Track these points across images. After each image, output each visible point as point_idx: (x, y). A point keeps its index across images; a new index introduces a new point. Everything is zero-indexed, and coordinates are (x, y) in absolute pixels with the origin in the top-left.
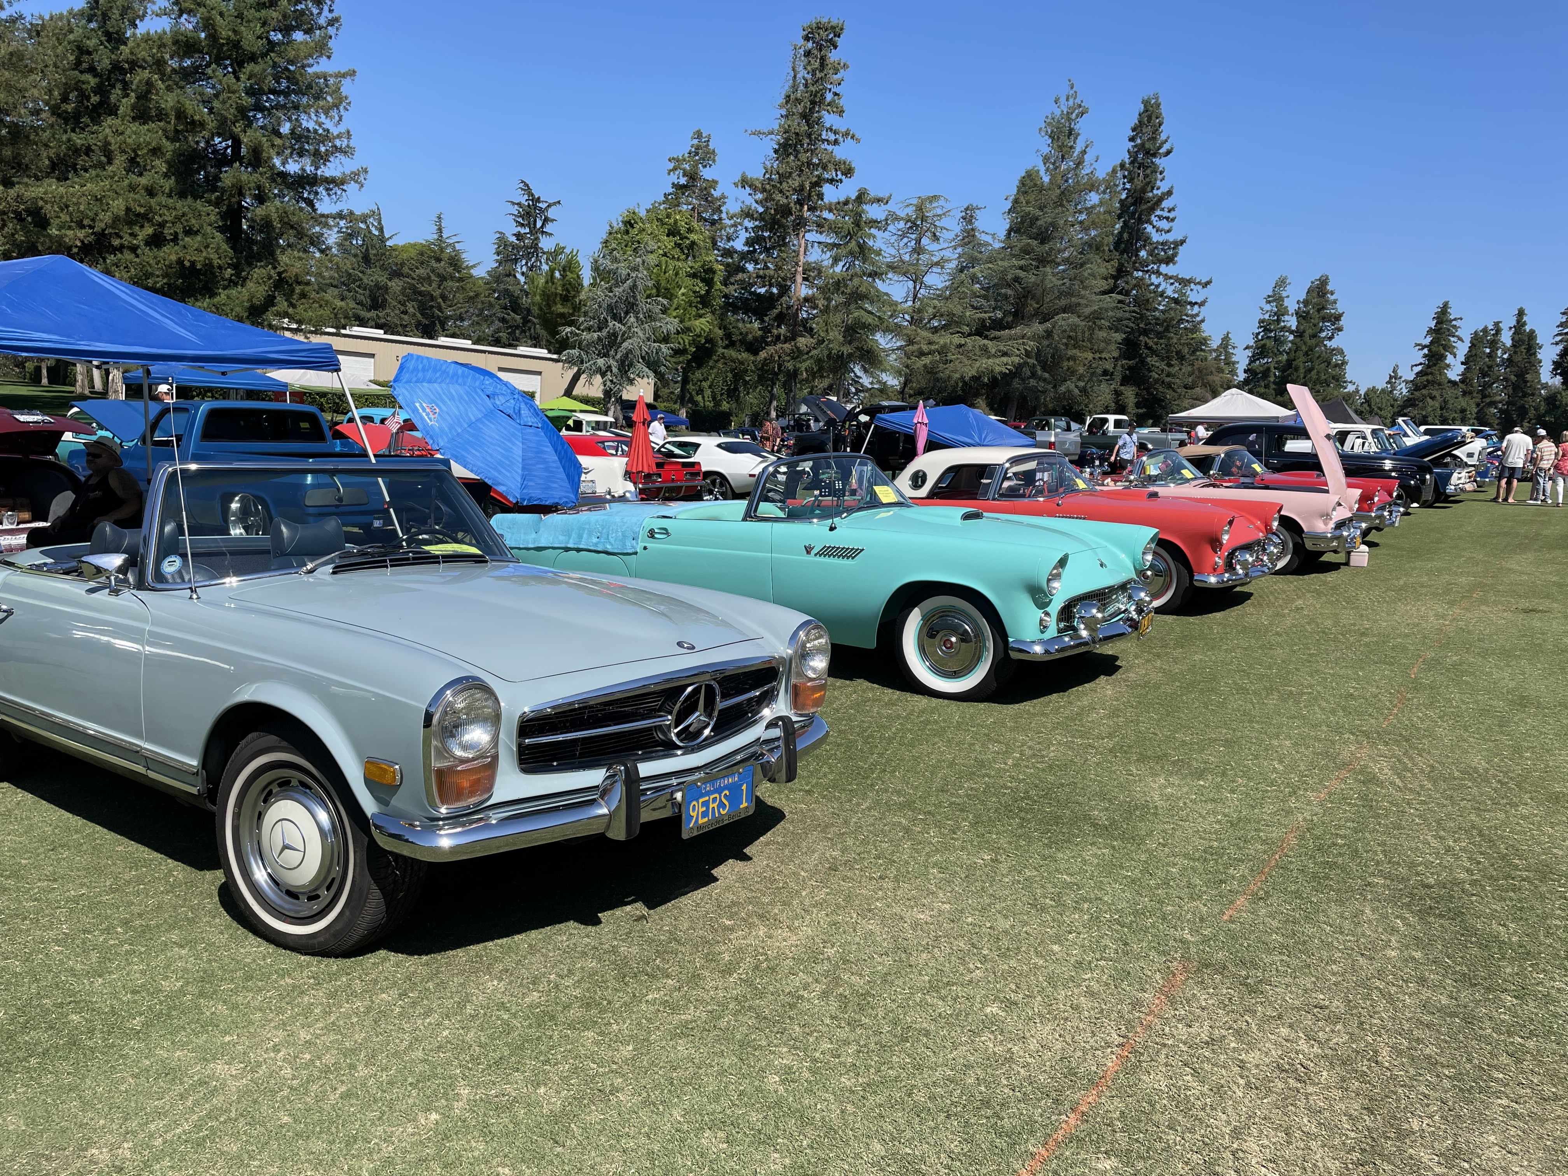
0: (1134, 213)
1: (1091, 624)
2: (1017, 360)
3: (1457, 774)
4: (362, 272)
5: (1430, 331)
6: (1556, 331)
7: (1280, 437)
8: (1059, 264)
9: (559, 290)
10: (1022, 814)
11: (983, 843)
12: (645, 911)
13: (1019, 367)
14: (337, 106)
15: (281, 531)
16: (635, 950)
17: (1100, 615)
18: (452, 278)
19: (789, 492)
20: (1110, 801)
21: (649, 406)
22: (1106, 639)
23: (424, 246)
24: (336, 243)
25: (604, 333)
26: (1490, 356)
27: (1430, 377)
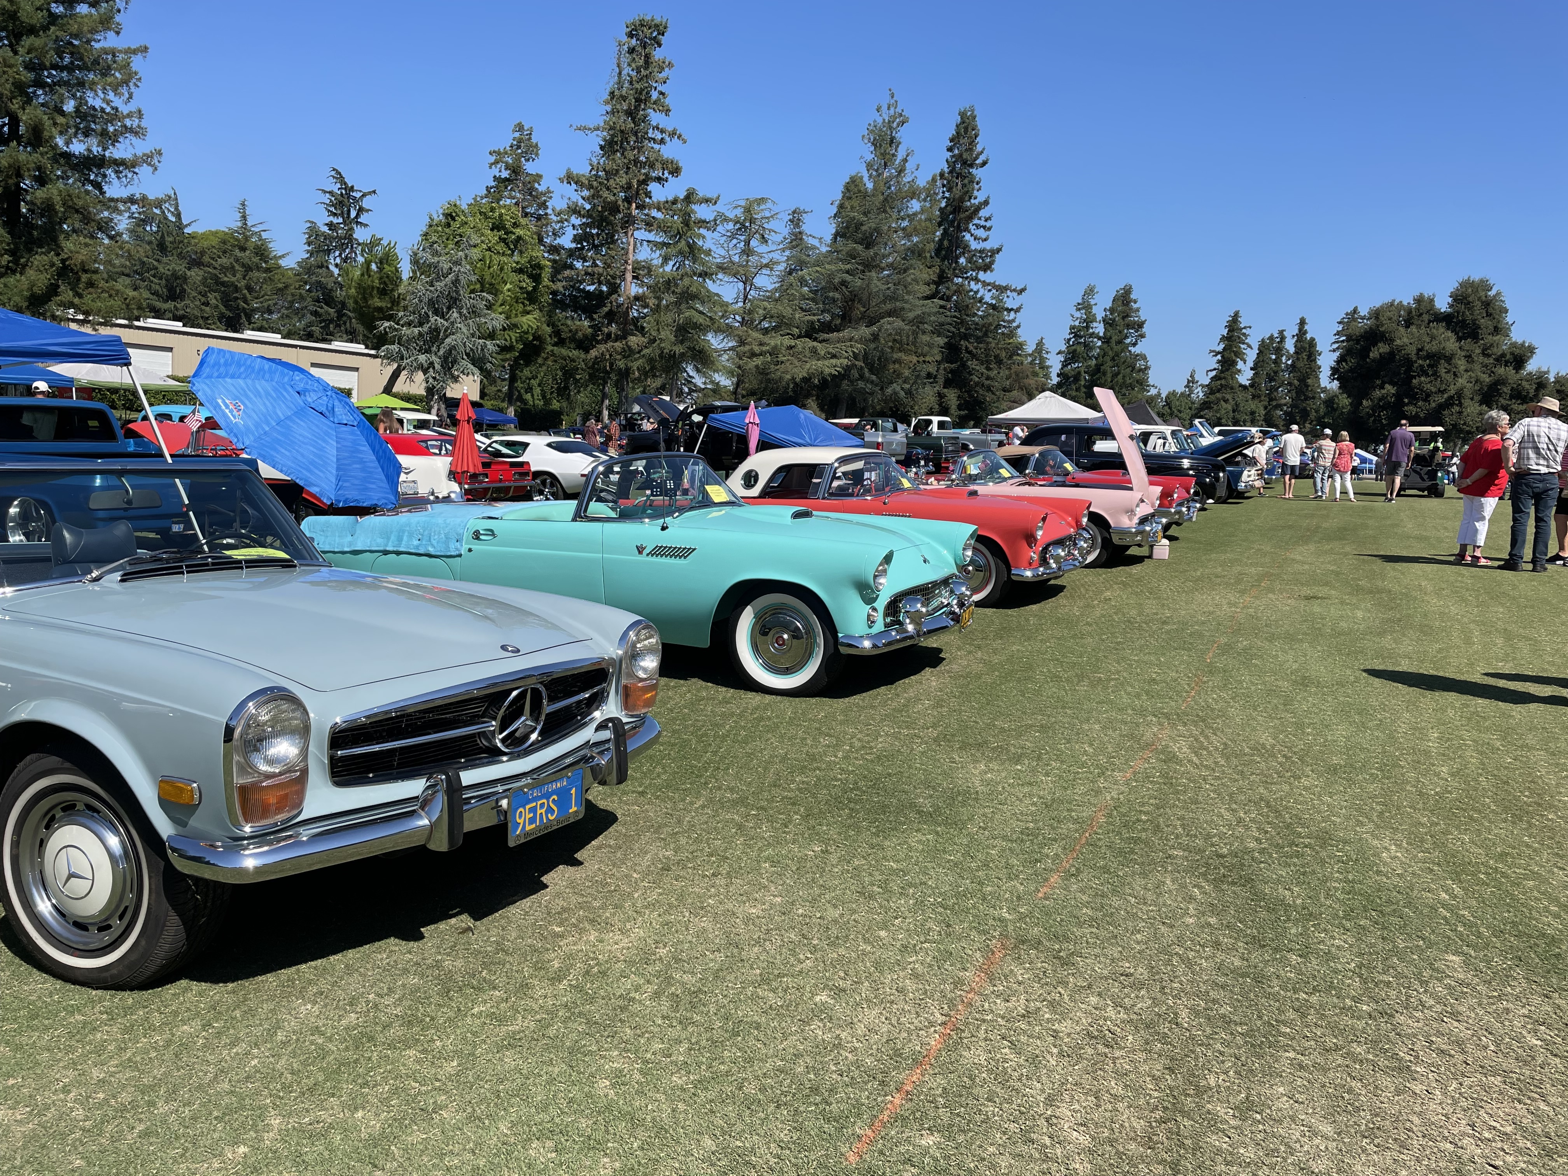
0: (953, 221)
1: (916, 618)
2: (845, 362)
3: (1247, 750)
4: (158, 261)
5: (1223, 339)
6: (1334, 339)
7: (1090, 438)
8: (883, 269)
9: (377, 283)
10: (852, 805)
11: (814, 835)
12: (471, 923)
13: (848, 369)
14: (126, 82)
15: (63, 537)
16: (459, 963)
17: (924, 610)
18: (258, 268)
19: (623, 491)
20: (934, 788)
21: (474, 404)
22: (930, 632)
23: (226, 234)
24: (127, 229)
25: (426, 328)
26: (1276, 362)
27: (1223, 382)
